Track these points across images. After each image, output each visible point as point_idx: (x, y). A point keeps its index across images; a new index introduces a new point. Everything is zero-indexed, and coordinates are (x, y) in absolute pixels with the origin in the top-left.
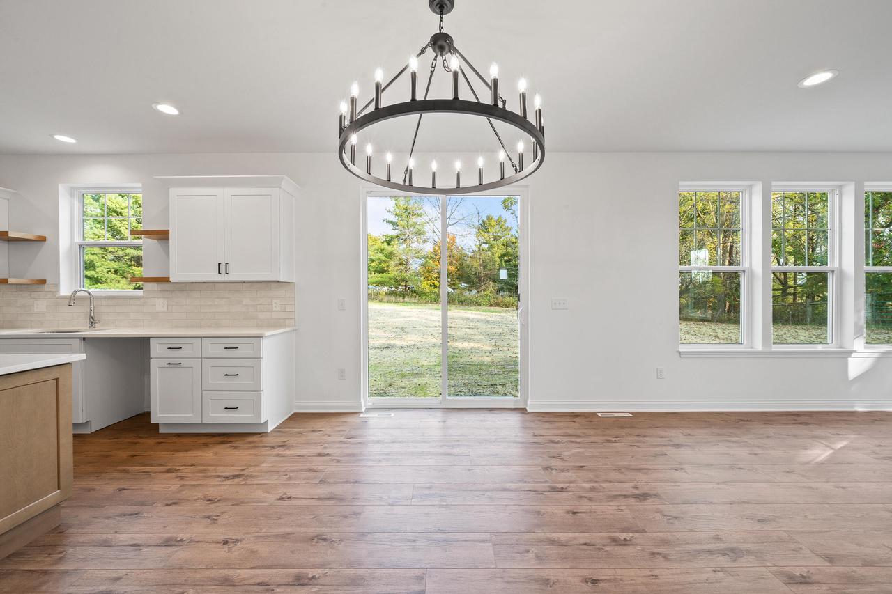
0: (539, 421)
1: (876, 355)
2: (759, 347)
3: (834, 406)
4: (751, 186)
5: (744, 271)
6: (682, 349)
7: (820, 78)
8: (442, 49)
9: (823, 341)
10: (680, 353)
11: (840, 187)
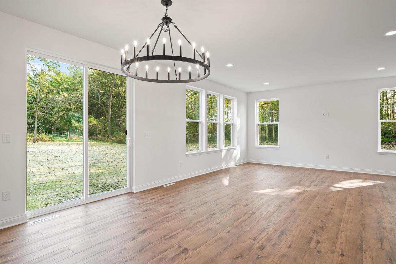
0: (145, 194)
1: (226, 150)
2: (204, 150)
3: (214, 170)
4: (202, 90)
5: (200, 122)
6: (187, 153)
7: (230, 65)
8: (167, 23)
9: (215, 146)
10: (186, 155)
11: (220, 95)
